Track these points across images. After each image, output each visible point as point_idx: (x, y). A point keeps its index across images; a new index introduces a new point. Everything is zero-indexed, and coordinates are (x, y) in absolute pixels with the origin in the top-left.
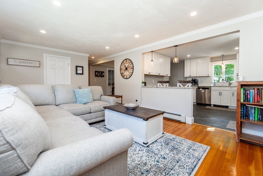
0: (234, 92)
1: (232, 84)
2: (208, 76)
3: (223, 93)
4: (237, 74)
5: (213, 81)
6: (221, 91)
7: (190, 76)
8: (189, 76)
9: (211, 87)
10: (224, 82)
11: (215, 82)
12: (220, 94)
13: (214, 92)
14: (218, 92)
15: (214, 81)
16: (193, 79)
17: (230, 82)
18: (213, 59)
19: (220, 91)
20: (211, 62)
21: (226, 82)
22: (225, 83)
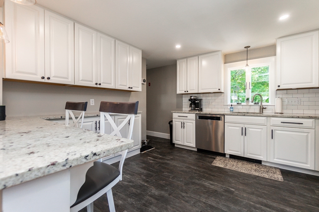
0: (273, 128)
1: (265, 108)
2: (219, 91)
3: (250, 129)
4: (279, 86)
5: (229, 103)
6: (246, 126)
7: (186, 93)
8: (184, 93)
9: (224, 115)
10: (250, 103)
11: (233, 104)
12: (244, 132)
13: (230, 127)
14: (238, 128)
15: (232, 101)
16: (192, 98)
17: (261, 104)
18: (228, 58)
19: (242, 126)
20: (225, 63)
21: (253, 104)
22: (251, 107)
